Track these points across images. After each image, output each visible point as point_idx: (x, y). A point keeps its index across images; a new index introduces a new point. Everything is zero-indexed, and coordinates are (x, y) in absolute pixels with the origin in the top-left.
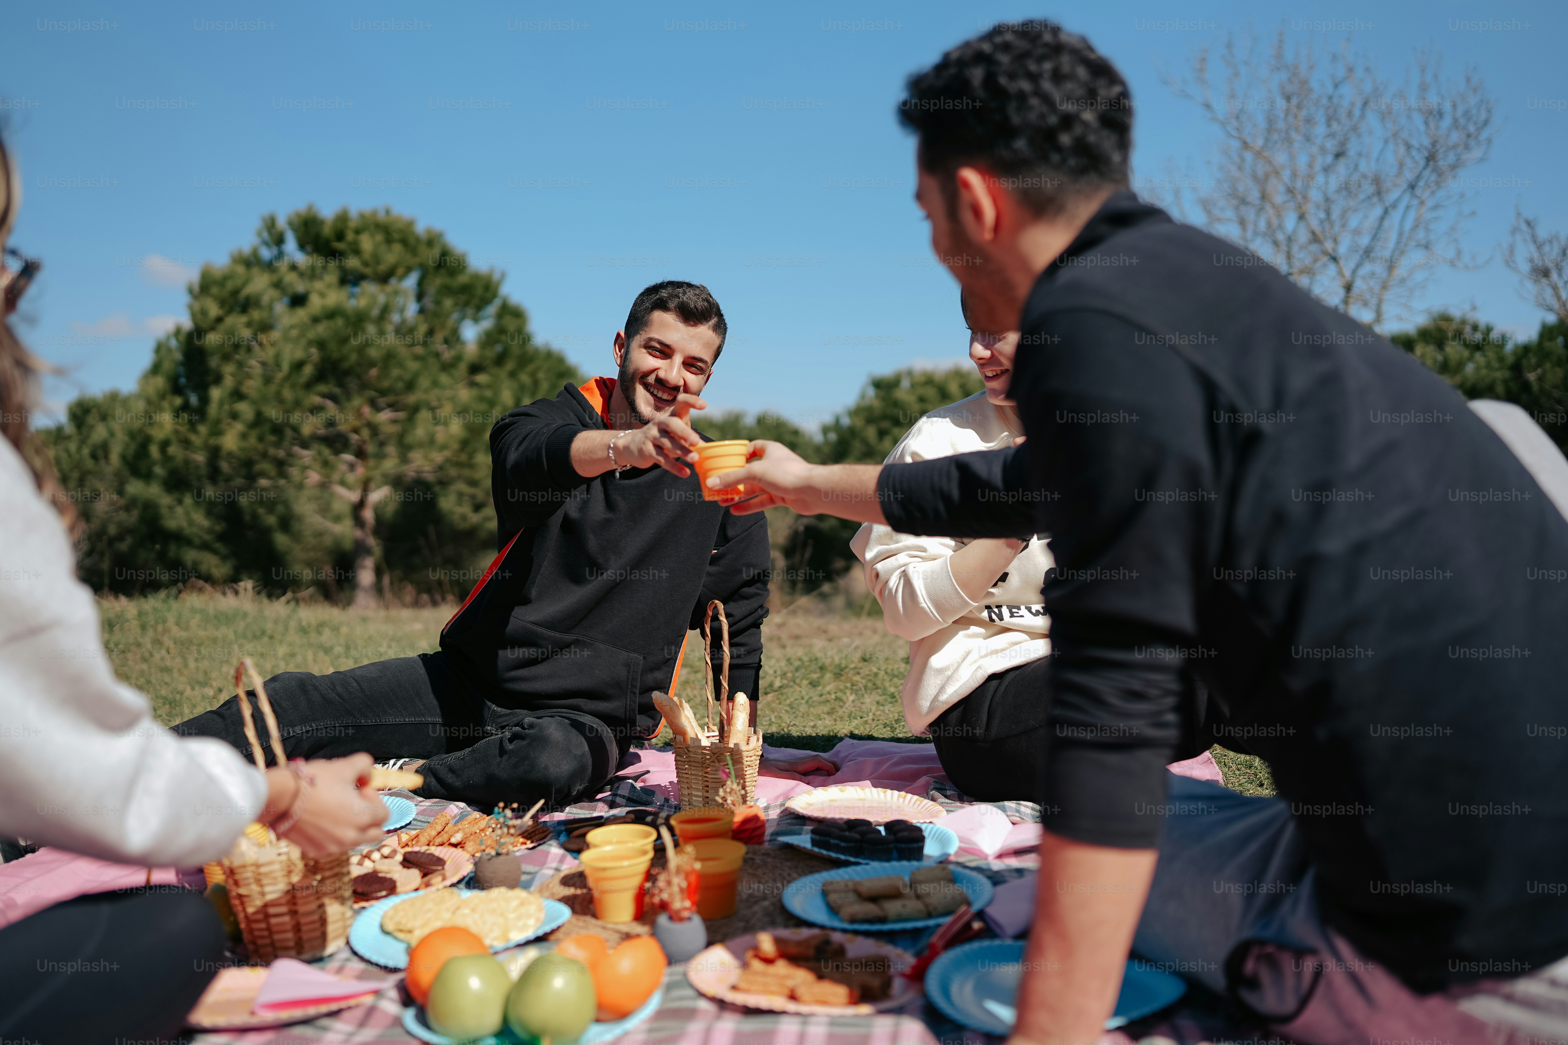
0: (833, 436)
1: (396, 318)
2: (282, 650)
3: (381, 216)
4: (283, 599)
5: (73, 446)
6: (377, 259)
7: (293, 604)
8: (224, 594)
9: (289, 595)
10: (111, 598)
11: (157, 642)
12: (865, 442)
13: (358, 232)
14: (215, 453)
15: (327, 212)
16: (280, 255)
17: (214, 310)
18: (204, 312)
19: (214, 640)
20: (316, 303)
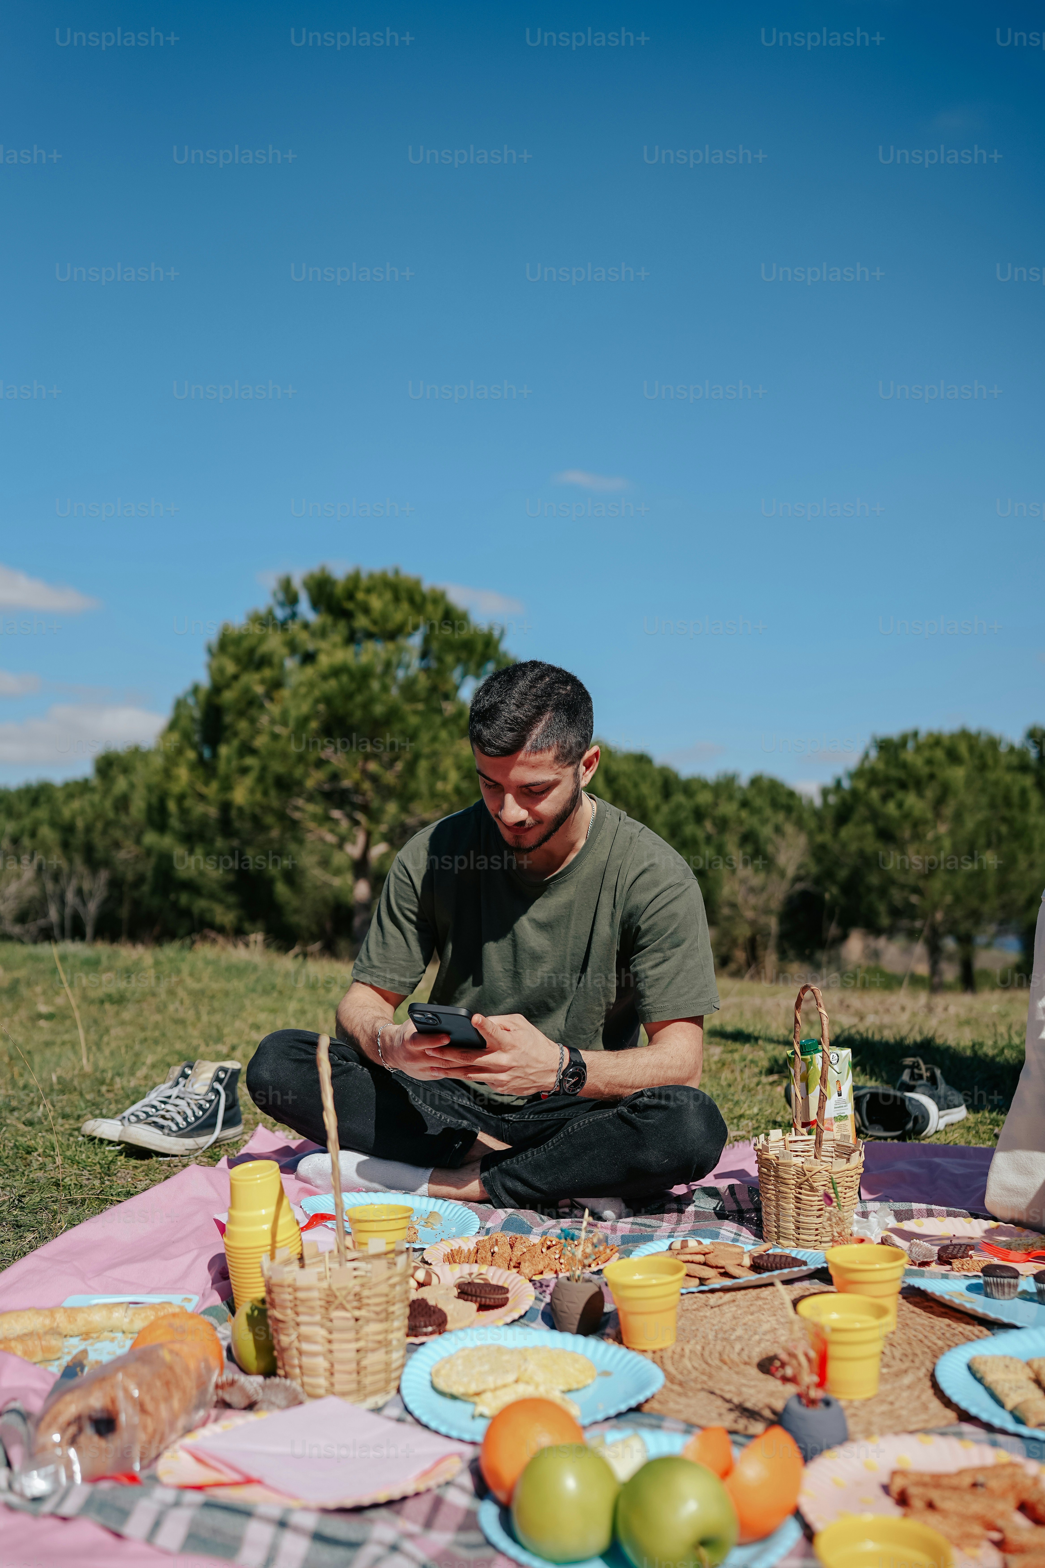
0: (832, 799)
1: (401, 674)
2: (293, 1006)
3: (390, 575)
4: (292, 953)
5: (96, 798)
6: (385, 617)
7: (300, 958)
8: (235, 946)
9: (297, 949)
10: (129, 945)
11: (171, 993)
12: (869, 806)
13: (369, 591)
14: (226, 807)
15: (340, 571)
16: (294, 616)
17: (231, 668)
18: (221, 670)
19: (227, 994)
20: (324, 661)
